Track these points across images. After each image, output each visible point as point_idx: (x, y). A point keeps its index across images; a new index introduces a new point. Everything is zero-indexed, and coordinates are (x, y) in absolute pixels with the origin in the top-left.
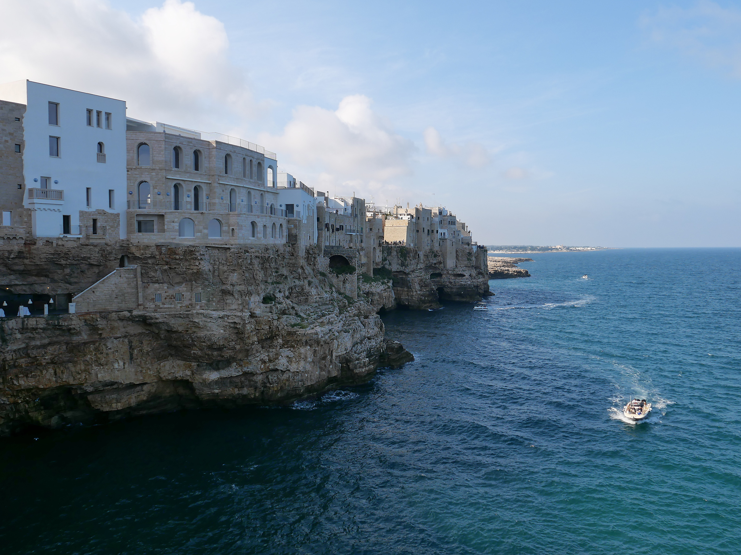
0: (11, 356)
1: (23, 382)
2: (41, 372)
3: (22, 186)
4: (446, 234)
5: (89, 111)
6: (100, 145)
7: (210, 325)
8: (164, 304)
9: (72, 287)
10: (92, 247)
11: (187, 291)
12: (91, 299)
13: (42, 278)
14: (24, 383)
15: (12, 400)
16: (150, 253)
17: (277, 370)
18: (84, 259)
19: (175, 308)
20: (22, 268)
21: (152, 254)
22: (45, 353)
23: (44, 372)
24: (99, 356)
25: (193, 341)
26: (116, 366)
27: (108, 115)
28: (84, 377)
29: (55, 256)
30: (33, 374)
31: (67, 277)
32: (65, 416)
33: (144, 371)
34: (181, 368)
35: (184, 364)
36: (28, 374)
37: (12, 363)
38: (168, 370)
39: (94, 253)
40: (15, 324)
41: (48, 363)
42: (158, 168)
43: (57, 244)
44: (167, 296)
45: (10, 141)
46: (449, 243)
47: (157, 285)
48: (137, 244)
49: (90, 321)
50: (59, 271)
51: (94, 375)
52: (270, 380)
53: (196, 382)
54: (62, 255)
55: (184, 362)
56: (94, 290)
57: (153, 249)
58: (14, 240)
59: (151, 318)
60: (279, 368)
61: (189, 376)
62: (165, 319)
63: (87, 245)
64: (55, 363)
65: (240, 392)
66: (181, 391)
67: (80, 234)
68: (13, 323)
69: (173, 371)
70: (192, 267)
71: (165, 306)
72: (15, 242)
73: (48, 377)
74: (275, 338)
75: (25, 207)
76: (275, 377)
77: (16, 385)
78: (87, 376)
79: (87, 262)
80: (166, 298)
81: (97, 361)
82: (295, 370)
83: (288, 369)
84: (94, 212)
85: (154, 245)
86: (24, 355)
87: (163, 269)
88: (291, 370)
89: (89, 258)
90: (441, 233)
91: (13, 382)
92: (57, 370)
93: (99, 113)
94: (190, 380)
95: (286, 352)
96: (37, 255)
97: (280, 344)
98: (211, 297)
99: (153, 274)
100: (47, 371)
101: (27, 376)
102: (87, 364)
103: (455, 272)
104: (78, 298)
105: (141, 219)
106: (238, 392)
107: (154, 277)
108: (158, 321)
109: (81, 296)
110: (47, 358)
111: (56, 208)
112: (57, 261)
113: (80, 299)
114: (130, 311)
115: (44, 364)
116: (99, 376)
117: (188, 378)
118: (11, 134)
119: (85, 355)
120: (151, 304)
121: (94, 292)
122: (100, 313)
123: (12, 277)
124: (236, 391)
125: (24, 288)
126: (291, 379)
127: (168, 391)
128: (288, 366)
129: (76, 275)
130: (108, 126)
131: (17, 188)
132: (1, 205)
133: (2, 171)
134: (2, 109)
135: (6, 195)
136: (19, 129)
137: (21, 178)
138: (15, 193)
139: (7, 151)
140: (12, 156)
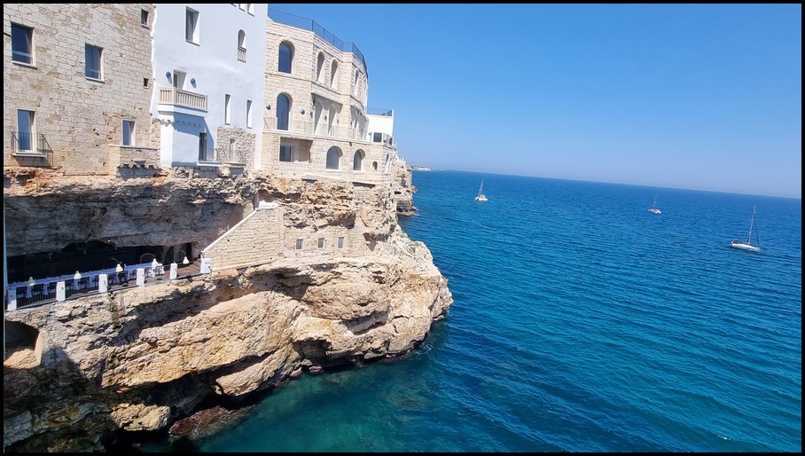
3: (149, 82)
6: (241, 34)
7: (354, 275)
8: (305, 252)
11: (329, 236)
12: (225, 251)
13: (162, 224)
16: (296, 189)
18: (220, 196)
19: (316, 256)
20: (143, 211)
25: (336, 295)
29: (190, 194)
31: (195, 221)
34: (317, 326)
35: (322, 323)
38: (302, 330)
39: (230, 188)
44: (310, 242)
47: (299, 230)
48: (280, 177)
49: (226, 281)
50: (188, 214)
52: (398, 330)
54: (198, 192)
55: (322, 320)
56: (228, 238)
57: (299, 184)
58: (142, 170)
59: (294, 271)
60: (404, 315)
61: (327, 335)
62: (307, 272)
65: (372, 346)
69: (307, 331)
71: (306, 254)
75: (154, 117)
79: (221, 201)
80: (307, 245)
84: (232, 130)
85: (299, 179)
88: (414, 316)
89: (225, 195)
92: (185, 354)
94: (328, 340)
95: (409, 296)
96: (169, 192)
98: (354, 242)
99: (297, 216)
100: (171, 357)
104: (209, 250)
106: (369, 346)
107: (297, 219)
108: (299, 274)
109: (213, 248)
112: (191, 200)
113: (211, 252)
114: (270, 264)
117: (326, 338)
120: (291, 252)
121: (229, 241)
122: (238, 269)
123: (125, 225)
125: (135, 239)
129: (205, 218)
131: (143, 84)
132: (120, 111)
133: (123, 52)
135: (128, 95)
137: (148, 68)
138: (140, 92)
139: (130, 19)
140: (137, 30)
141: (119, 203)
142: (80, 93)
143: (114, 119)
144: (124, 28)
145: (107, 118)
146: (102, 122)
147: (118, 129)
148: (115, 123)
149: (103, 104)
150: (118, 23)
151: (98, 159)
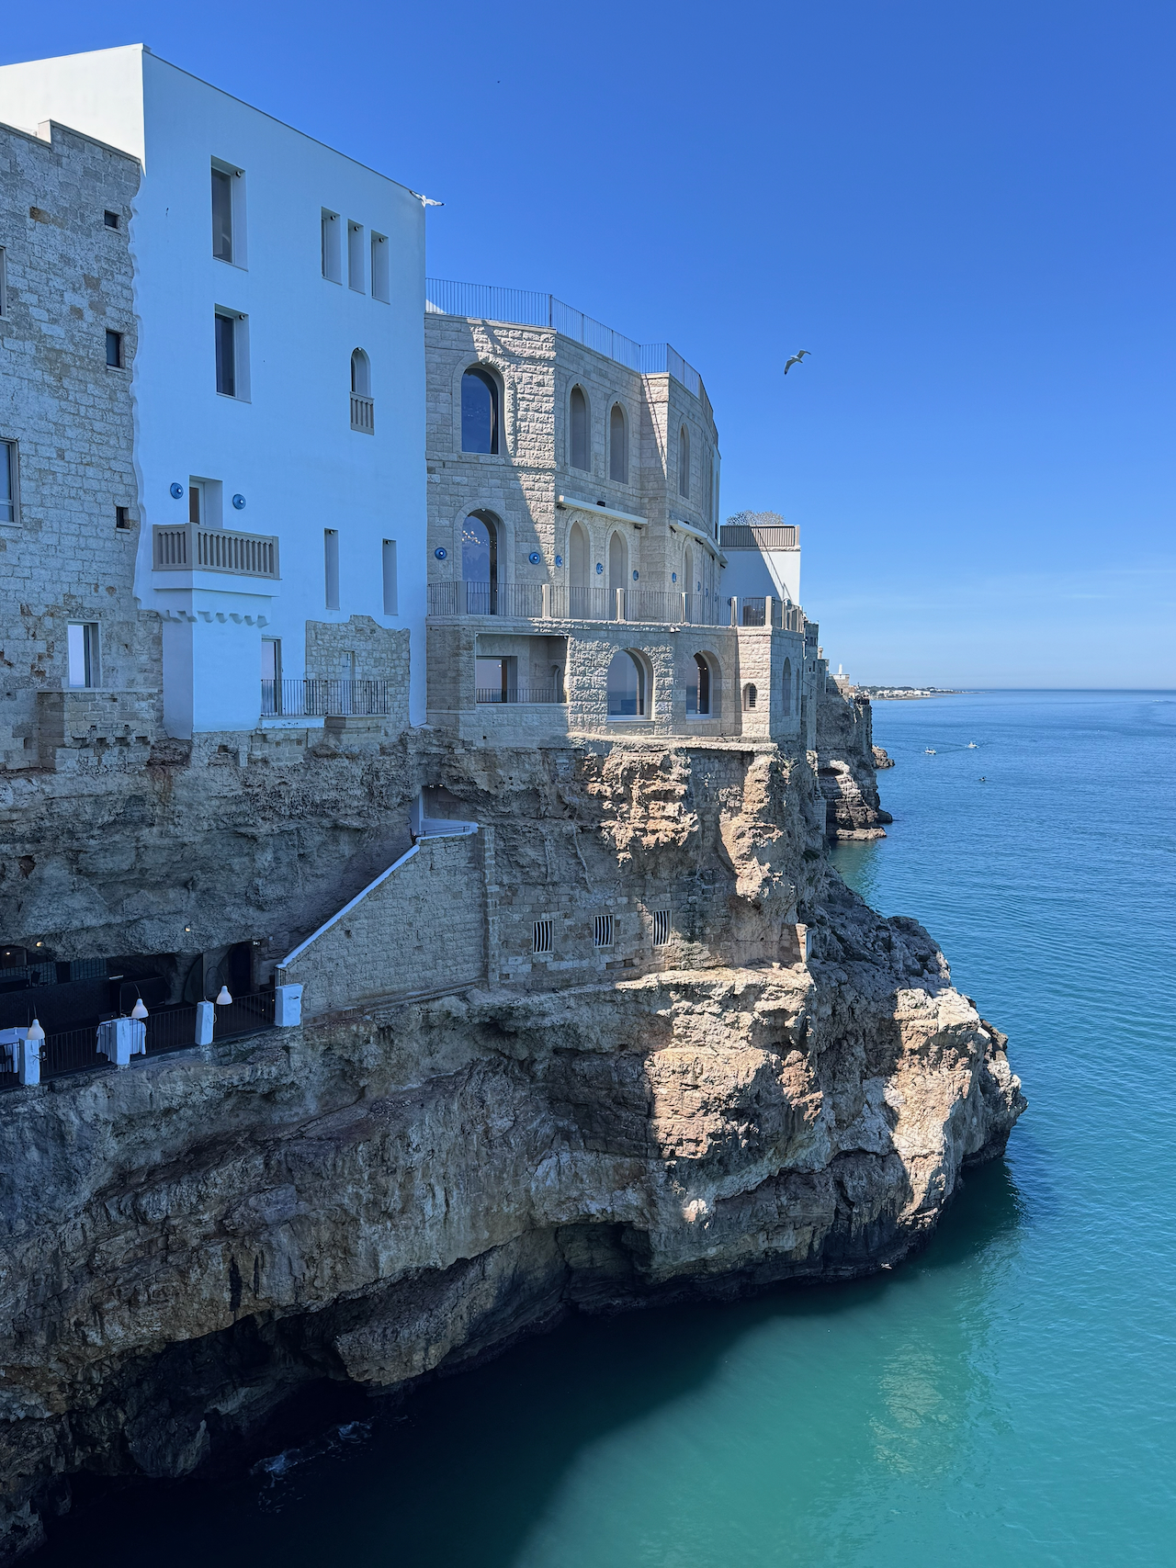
1: (120, 1332)
2: (183, 1274)
3: (131, 515)
5: (328, 220)
6: (359, 358)
8: (558, 958)
10: (345, 762)
11: (629, 908)
12: (341, 961)
14: (121, 1334)
16: (525, 777)
18: (320, 809)
19: (592, 970)
21: (530, 782)
22: (201, 1198)
23: (194, 1274)
24: (383, 1182)
26: (428, 1209)
27: (379, 242)
28: (327, 1272)
29: (244, 807)
30: (154, 1287)
31: (259, 881)
33: (495, 1209)
34: (604, 1180)
35: (617, 1168)
36: (136, 1292)
37: (82, 1261)
38: (559, 1193)
39: (348, 784)
40: (103, 1101)
41: (205, 1237)
43: (251, 761)
44: (570, 928)
45: (89, 315)
47: (539, 891)
48: (480, 747)
50: (237, 863)
51: (363, 1262)
52: (850, 1193)
53: (663, 1228)
54: (264, 800)
56: (348, 925)
57: (535, 766)
58: (118, 749)
59: (528, 1014)
60: (869, 1149)
61: (635, 1208)
62: (568, 1015)
63: (334, 756)
64: (234, 1234)
65: (774, 1244)
67: (309, 714)
68: (94, 1097)
70: (651, 825)
71: (564, 966)
72: (111, 757)
73: (206, 1294)
75: (144, 606)
76: (861, 1178)
77: (94, 1345)
78: (339, 1267)
79: (325, 821)
80: (566, 938)
81: (375, 1203)
82: (917, 1149)
83: (895, 1145)
84: (346, 625)
85: (535, 748)
86: (123, 1220)
87: (561, 834)
88: (903, 1151)
89: (335, 805)
92: (240, 1260)
93: (353, 231)
94: (639, 1224)
96: (190, 806)
97: (861, 1065)
98: (699, 923)
99: (532, 853)
100: (204, 1269)
101: (132, 1301)
102: (342, 1218)
104: (298, 959)
106: (766, 1245)
107: (534, 864)
108: (547, 1022)
109: (306, 955)
110: (206, 1217)
111: (252, 609)
112: (246, 824)
113: (303, 966)
114: (463, 997)
115: (195, 1242)
116: (382, 1258)
117: (633, 1216)
118: (92, 283)
119: (335, 1187)
120: (520, 959)
121: (348, 933)
124: (762, 1243)
125: (103, 938)
128: (891, 1138)
130: (379, 288)
131: (114, 522)
132: (61, 599)
133: (65, 444)
134: (59, 164)
135: (80, 554)
136: (122, 261)
137: (127, 479)
138: (108, 544)
139: (81, 358)
140: (96, 383)
141: (65, 841)
143: (48, 622)
144: (66, 382)
145: (31, 621)
146: (19, 631)
147: (58, 646)
148: (51, 632)
149: (19, 586)
150: (51, 372)
151: (10, 731)
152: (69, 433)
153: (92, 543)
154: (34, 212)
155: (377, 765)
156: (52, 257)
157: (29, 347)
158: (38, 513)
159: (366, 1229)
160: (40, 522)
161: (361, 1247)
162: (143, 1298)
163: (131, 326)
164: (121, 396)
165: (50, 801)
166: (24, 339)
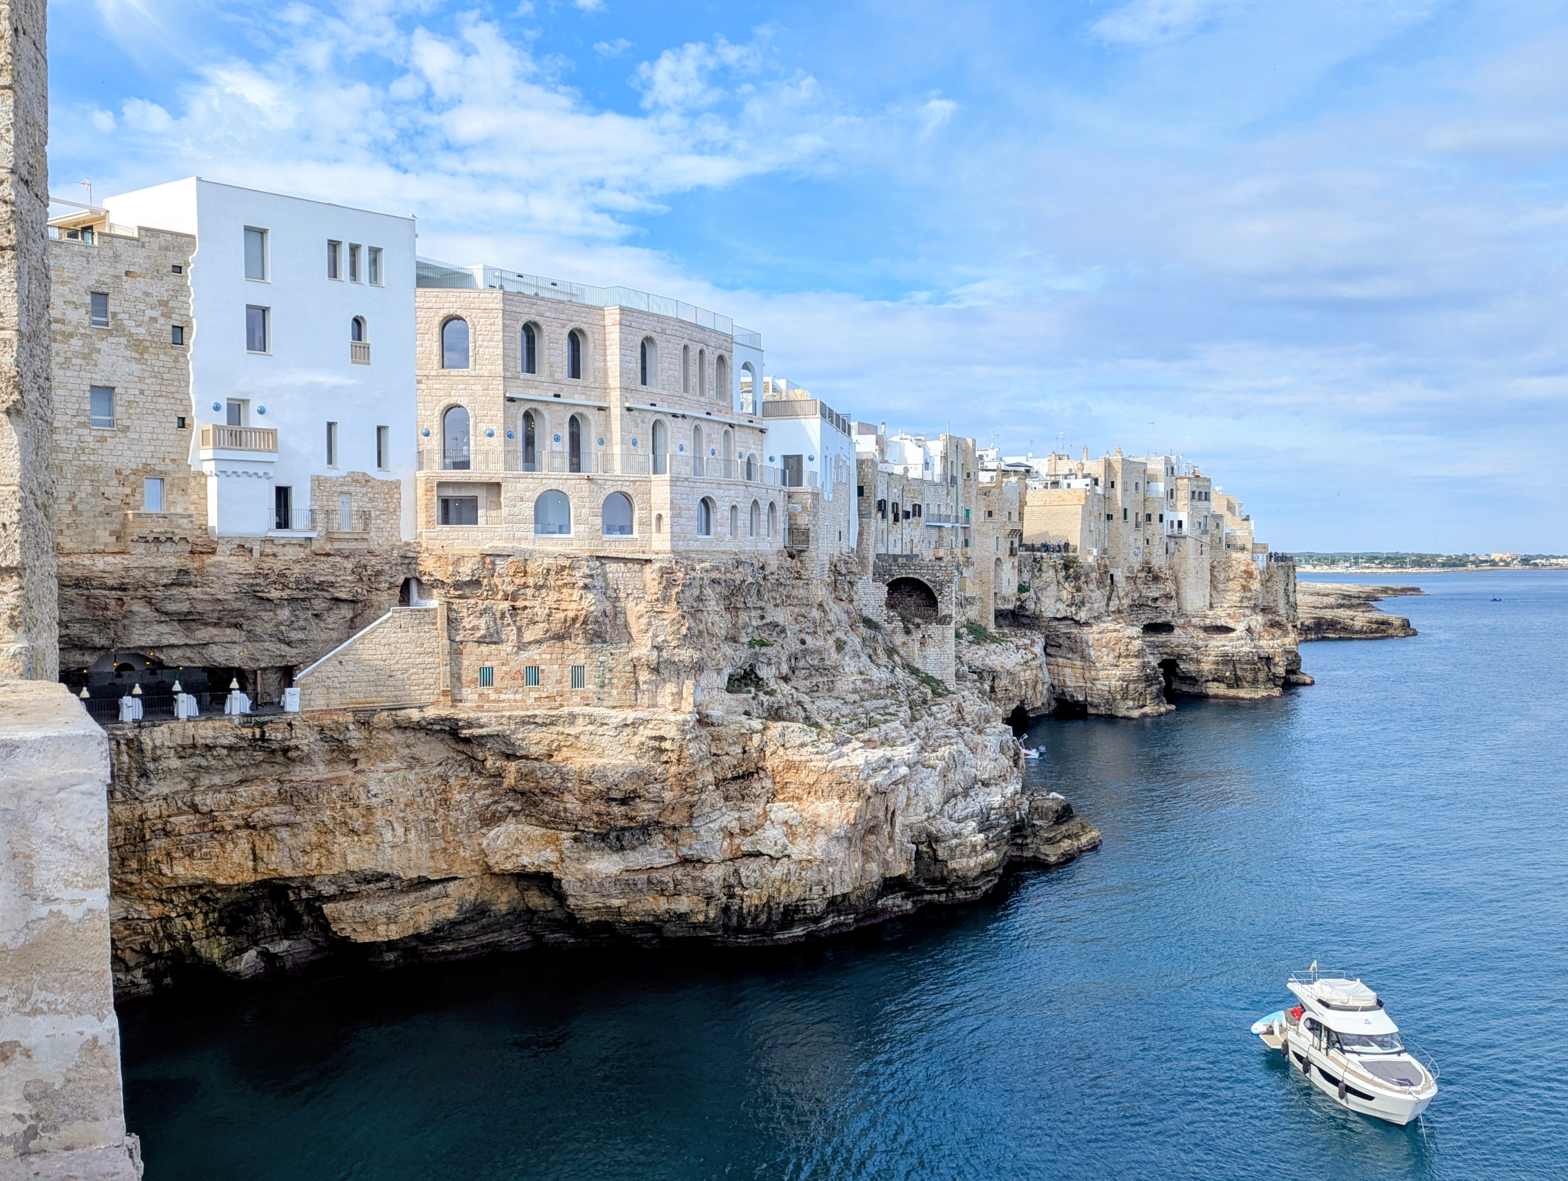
0: (157, 809)
1: (182, 870)
2: (223, 846)
3: (187, 422)
4: (1185, 525)
5: (334, 245)
6: (358, 322)
7: (602, 741)
8: (498, 691)
9: (294, 651)
10: (338, 559)
11: (551, 662)
12: (336, 679)
13: (228, 631)
14: (183, 872)
15: (157, 910)
16: (469, 572)
17: (759, 855)
18: (321, 586)
19: (523, 701)
20: (185, 607)
21: (472, 575)
22: (232, 803)
23: (229, 846)
24: (350, 811)
25: (564, 780)
26: (388, 836)
27: (375, 252)
28: (315, 862)
29: (258, 581)
30: (204, 850)
31: (283, 628)
32: (272, 950)
33: (451, 850)
34: (536, 843)
35: (543, 836)
36: (193, 851)
37: (160, 826)
38: (507, 850)
39: (341, 572)
40: (167, 735)
41: (237, 827)
42: (485, 374)
43: (262, 554)
44: (507, 672)
45: (161, 320)
46: (1190, 546)
47: (482, 647)
48: (440, 552)
49: (331, 730)
50: (266, 615)
51: (338, 858)
52: (744, 880)
53: (569, 877)
54: (273, 578)
55: (544, 830)
56: (341, 658)
57: (475, 564)
58: (169, 544)
59: (469, 725)
60: (764, 851)
61: (553, 863)
62: (500, 728)
63: (329, 555)
64: (254, 827)
65: (673, 906)
66: (536, 900)
67: (313, 529)
68: (163, 733)
69: (516, 851)
70: (564, 605)
71: (502, 697)
72: (168, 547)
73: (236, 859)
74: (756, 776)
75: (193, 469)
76: (754, 871)
77: (165, 875)
78: (323, 860)
79: (326, 594)
80: (504, 679)
81: (345, 824)
82: (805, 857)
83: (787, 852)
84: (344, 478)
85: (476, 554)
86: (185, 808)
87: (497, 609)
88: (793, 856)
89: (332, 585)
90: (1172, 522)
91: (160, 871)
92: (258, 843)
93: (354, 249)
94: (556, 874)
95: (781, 811)
96: (218, 578)
97: (767, 792)
98: (608, 676)
99: (474, 621)
100: (236, 844)
101: (190, 855)
102: (324, 830)
103: (1208, 622)
104: (306, 676)
105: (449, 493)
106: (666, 906)
108: (484, 731)
109: (312, 673)
110: (235, 814)
111: (260, 469)
112: (262, 591)
113: (311, 679)
114: (422, 709)
115: (229, 828)
116: (350, 858)
117: (551, 868)
118: (163, 303)
119: (319, 809)
120: (469, 690)
121: (341, 662)
122: (355, 712)
123: (164, 629)
124: (662, 905)
125: (189, 653)
126: (793, 879)
127: (504, 898)
128: (785, 847)
129: (302, 623)
130: (374, 277)
131: (177, 425)
132: (140, 466)
133: (145, 387)
134: (143, 247)
135: (153, 442)
136: (182, 290)
137: (184, 403)
138: (172, 437)
139: (155, 342)
140: (165, 354)
141: (141, 592)
142: (83, 449)
143: (132, 478)
144: (146, 356)
145: (121, 477)
146: (115, 482)
147: (138, 490)
148: (134, 483)
149: (115, 459)
150: (136, 352)
151: (108, 532)
152: (148, 381)
153: (161, 437)
154: (127, 273)
155: (363, 562)
156: (138, 294)
157: (123, 340)
158: (127, 423)
159: (341, 839)
160: (128, 427)
161: (336, 848)
162: (197, 854)
163: (189, 323)
164: (181, 359)
165: (127, 569)
166: (120, 336)
